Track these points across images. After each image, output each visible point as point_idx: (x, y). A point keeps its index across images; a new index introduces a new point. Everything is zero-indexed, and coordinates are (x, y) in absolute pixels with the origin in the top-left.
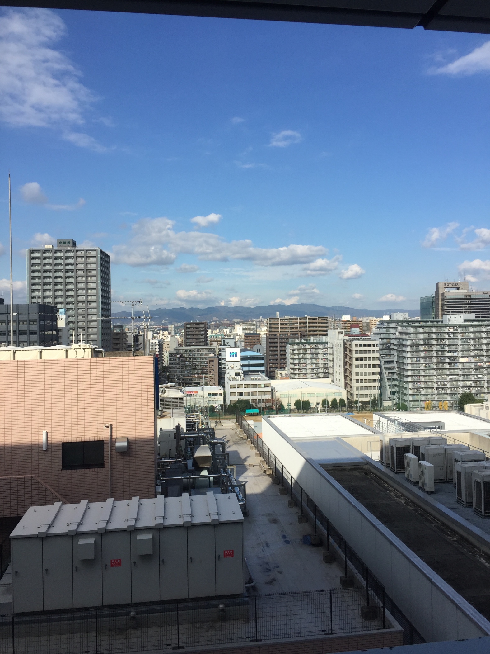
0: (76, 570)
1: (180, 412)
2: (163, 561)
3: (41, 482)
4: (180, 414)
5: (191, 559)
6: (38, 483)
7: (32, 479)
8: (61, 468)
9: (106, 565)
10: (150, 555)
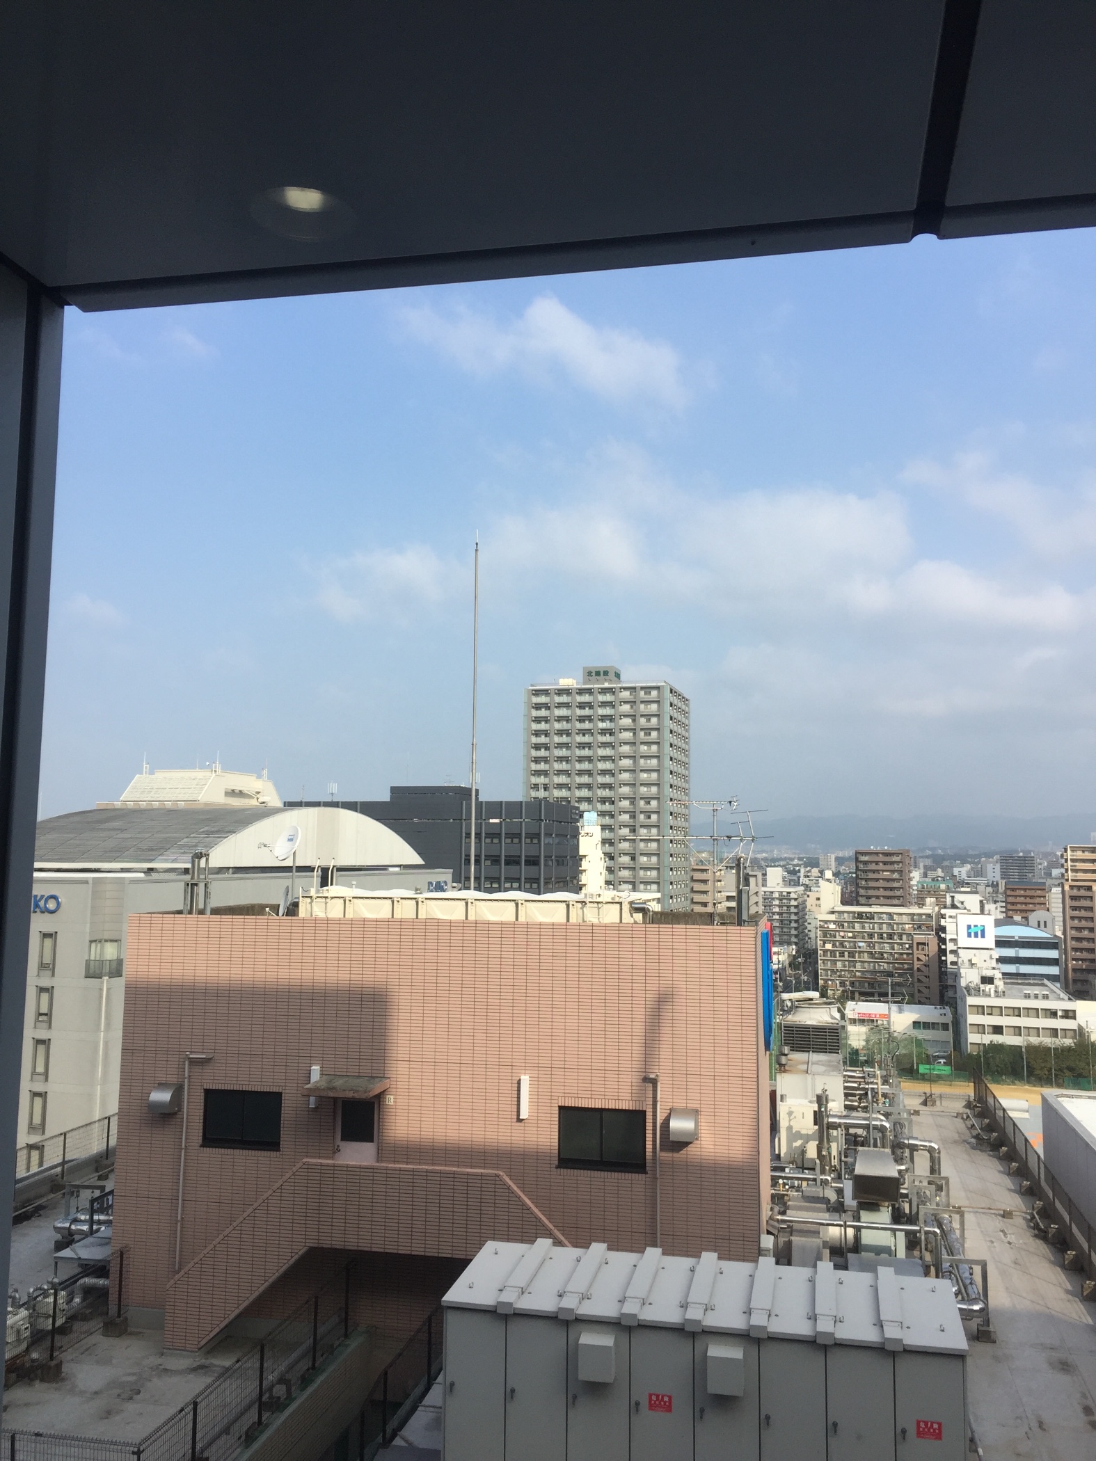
0: (573, 1404)
1: (829, 1061)
2: (768, 1417)
3: (515, 1188)
4: (829, 1066)
5: (835, 1425)
6: (507, 1191)
7: (497, 1179)
8: (557, 1162)
9: (637, 1404)
10: (738, 1397)
